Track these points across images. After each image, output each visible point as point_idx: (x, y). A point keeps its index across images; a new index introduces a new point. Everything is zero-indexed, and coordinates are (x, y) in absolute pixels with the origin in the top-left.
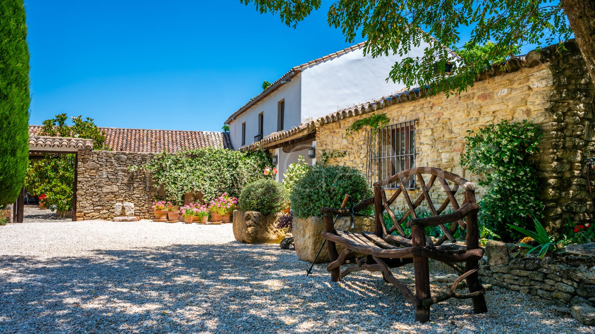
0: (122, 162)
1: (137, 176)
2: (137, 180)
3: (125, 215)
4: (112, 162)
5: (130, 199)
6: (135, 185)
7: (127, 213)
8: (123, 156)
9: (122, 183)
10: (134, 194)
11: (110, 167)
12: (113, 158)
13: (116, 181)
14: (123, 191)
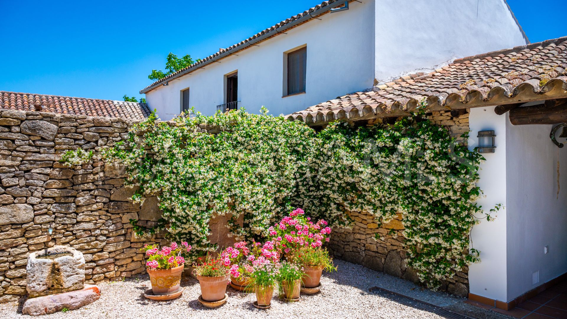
0: (43, 139)
1: (85, 175)
2: (86, 186)
3: (60, 290)
4: (13, 141)
5: (66, 236)
6: (81, 200)
7: (68, 283)
8: (45, 124)
9: (44, 197)
10: (78, 222)
11: (6, 153)
12: (18, 129)
13: (25, 192)
14: (47, 218)
